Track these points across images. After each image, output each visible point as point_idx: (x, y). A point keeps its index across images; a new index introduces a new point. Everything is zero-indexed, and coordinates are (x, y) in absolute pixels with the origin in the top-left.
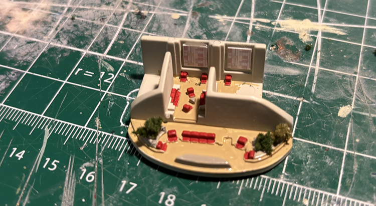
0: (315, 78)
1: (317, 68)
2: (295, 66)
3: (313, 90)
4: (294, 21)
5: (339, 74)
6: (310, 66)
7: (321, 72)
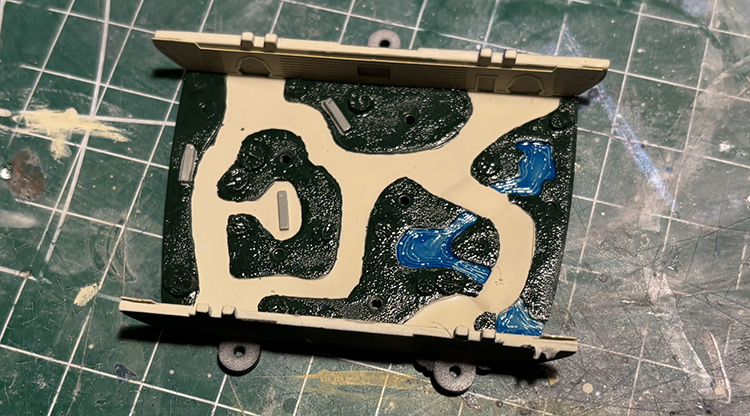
0: (57, 233)
1: (65, 212)
2: (31, 210)
3: (48, 257)
4: (50, 113)
5: (95, 224)
6: (55, 210)
7: (69, 221)
